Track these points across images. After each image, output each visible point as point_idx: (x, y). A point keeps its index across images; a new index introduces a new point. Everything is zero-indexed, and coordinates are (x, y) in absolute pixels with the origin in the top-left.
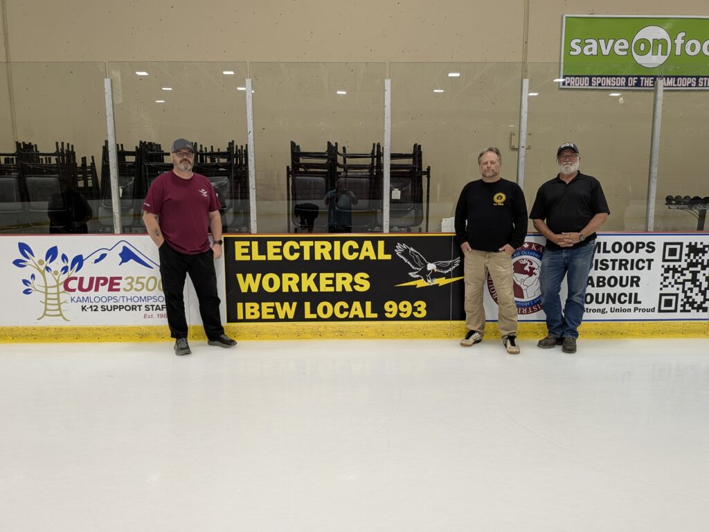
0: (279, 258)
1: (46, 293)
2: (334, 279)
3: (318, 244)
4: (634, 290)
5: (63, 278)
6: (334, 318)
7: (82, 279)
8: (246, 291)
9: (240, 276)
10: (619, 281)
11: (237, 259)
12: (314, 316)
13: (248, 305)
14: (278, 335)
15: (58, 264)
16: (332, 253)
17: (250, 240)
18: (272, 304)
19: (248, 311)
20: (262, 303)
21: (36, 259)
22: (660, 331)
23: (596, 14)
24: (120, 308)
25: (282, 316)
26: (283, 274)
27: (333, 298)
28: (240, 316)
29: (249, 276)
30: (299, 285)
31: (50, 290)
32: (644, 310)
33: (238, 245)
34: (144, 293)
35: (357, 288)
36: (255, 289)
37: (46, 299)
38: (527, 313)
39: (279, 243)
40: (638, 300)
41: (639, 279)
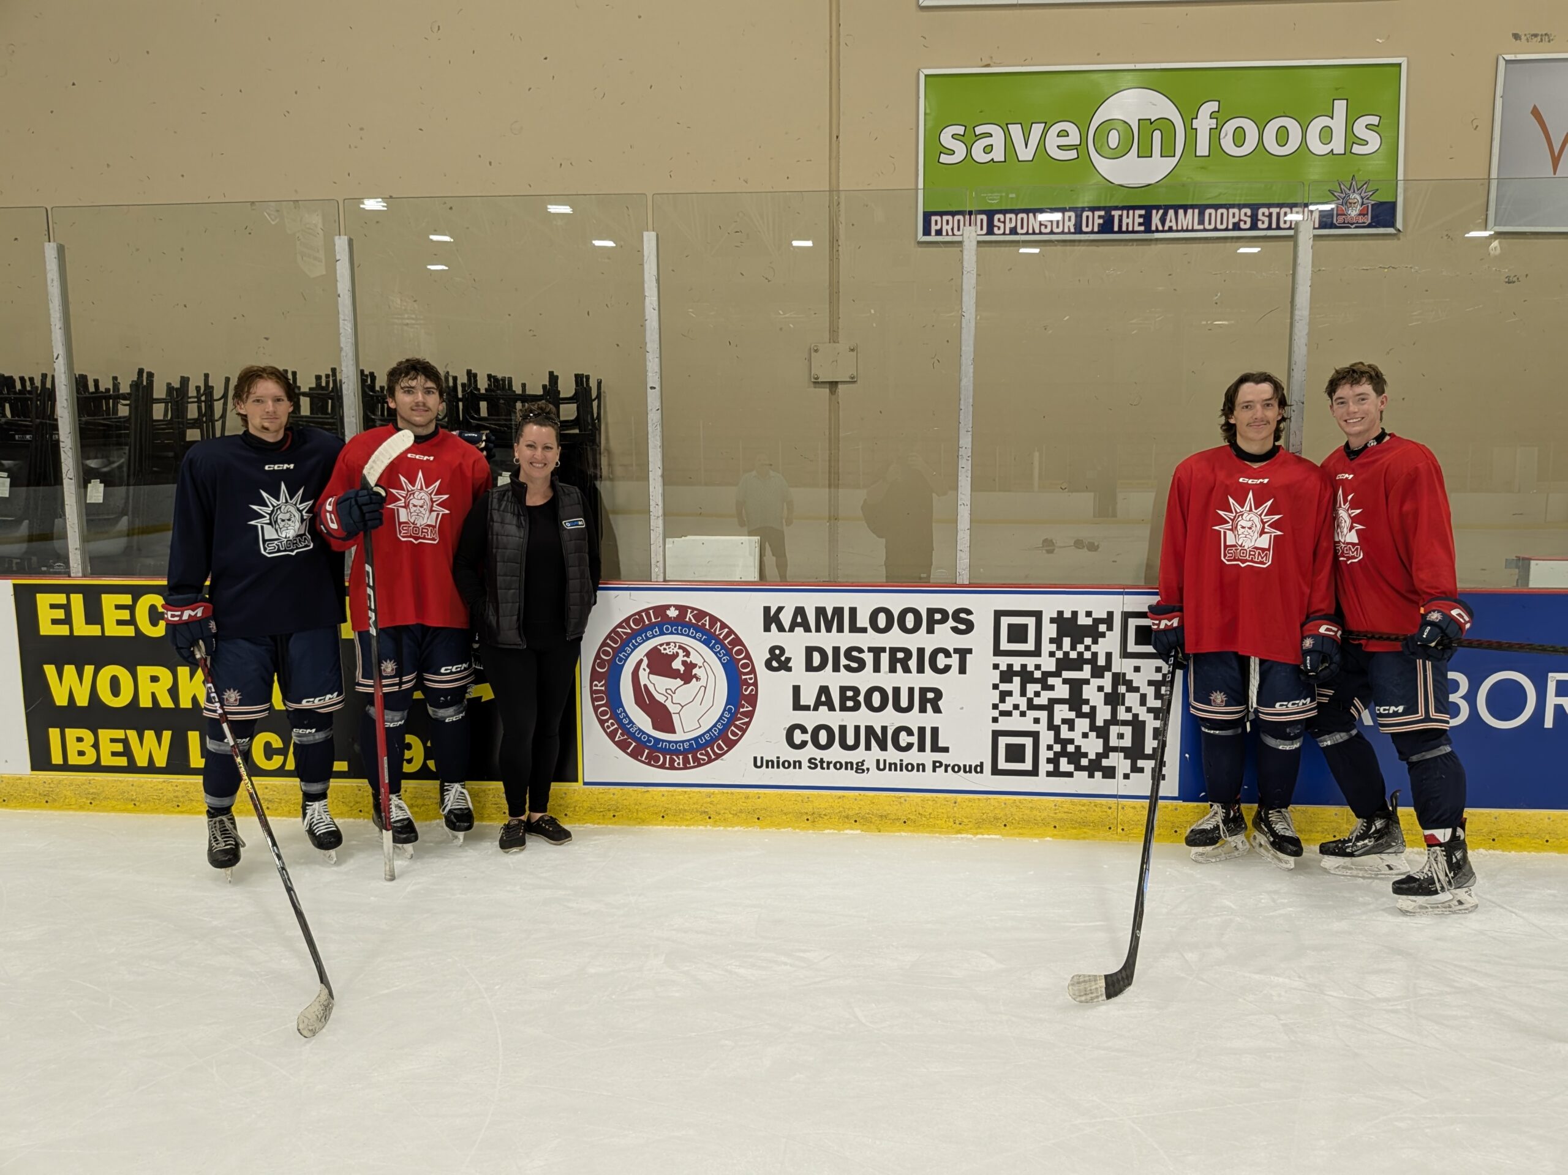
0: (129, 631)
4: (929, 719)
8: (65, 703)
9: (50, 670)
10: (891, 699)
11: (43, 632)
13: (71, 733)
14: (134, 804)
17: (68, 590)
18: (119, 734)
19: (73, 747)
20: (100, 731)
22: (996, 819)
23: (1000, 65)
25: (142, 761)
26: (140, 669)
28: (57, 758)
29: (70, 670)
30: (174, 692)
32: (957, 768)
33: (43, 601)
36: (82, 700)
38: (685, 768)
39: (127, 599)
40: (941, 744)
41: (938, 694)
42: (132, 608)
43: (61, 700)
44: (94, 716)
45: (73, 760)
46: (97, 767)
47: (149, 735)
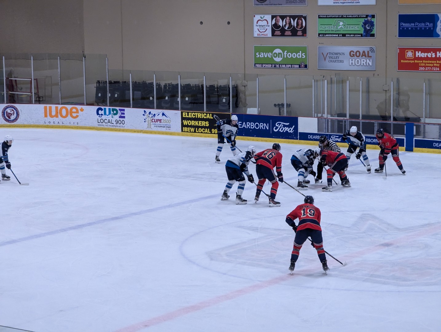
0: (191, 117)
1: (148, 122)
2: (202, 123)
3: (199, 114)
5: (152, 119)
6: (202, 132)
7: (155, 119)
9: (184, 121)
11: (183, 117)
12: (198, 132)
14: (191, 136)
15: (151, 116)
16: (201, 116)
18: (190, 128)
19: (185, 129)
20: (188, 128)
21: (147, 114)
24: (162, 127)
25: (192, 131)
27: (202, 127)
28: (184, 131)
30: (195, 124)
31: (149, 122)
33: (184, 113)
34: (166, 124)
35: (206, 125)
36: (186, 124)
37: (148, 124)
39: (191, 113)
42: (191, 114)
43: (184, 124)
44: (187, 126)
45: (185, 131)
46: (187, 132)
47: (193, 128)
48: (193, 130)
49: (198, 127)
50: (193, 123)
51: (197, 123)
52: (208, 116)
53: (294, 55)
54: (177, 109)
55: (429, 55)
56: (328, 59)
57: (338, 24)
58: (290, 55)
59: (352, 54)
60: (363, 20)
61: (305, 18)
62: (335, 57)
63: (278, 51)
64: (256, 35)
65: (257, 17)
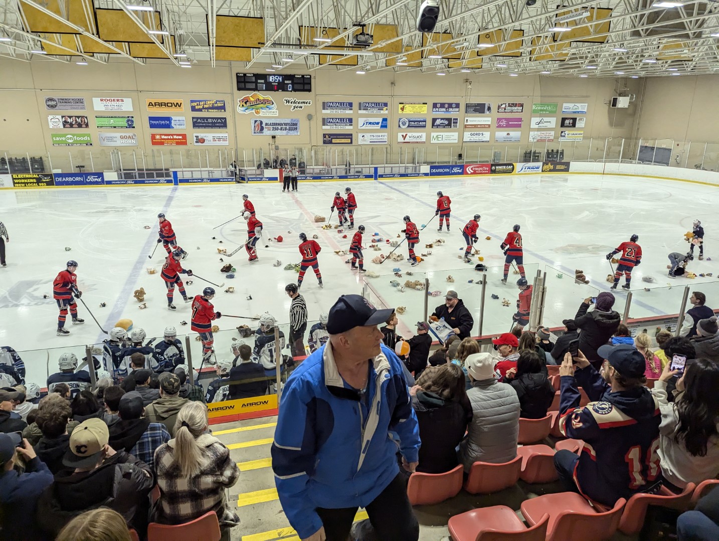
2: (30, 180)
3: (26, 175)
6: (31, 186)
12: (28, 186)
16: (29, 176)
18: (20, 184)
27: (30, 183)
35: (34, 181)
42: (20, 176)
43: (16, 182)
44: (18, 183)
45: (17, 186)
48: (23, 185)
49: (28, 183)
50: (23, 181)
51: (26, 181)
52: (35, 176)
53: (82, 139)
54: (8, 173)
55: (169, 137)
56: (106, 140)
57: (110, 121)
58: (78, 139)
59: (122, 137)
60: (126, 119)
61: (86, 118)
62: (111, 139)
63: (69, 136)
64: (51, 127)
65: (50, 117)
